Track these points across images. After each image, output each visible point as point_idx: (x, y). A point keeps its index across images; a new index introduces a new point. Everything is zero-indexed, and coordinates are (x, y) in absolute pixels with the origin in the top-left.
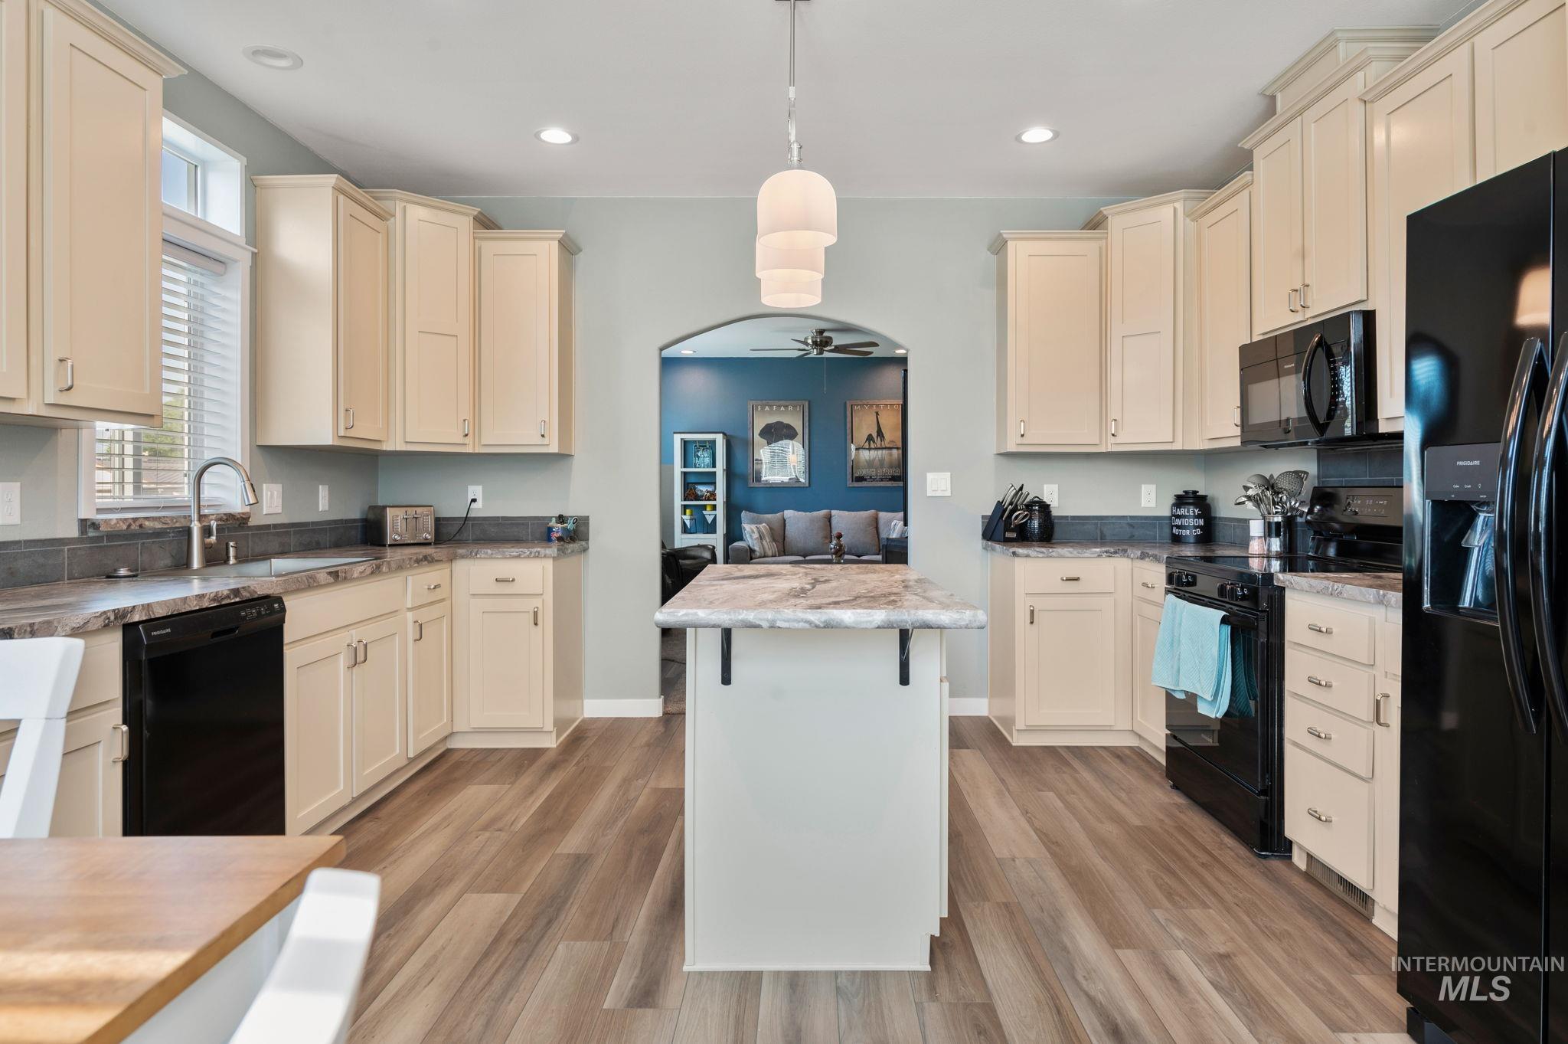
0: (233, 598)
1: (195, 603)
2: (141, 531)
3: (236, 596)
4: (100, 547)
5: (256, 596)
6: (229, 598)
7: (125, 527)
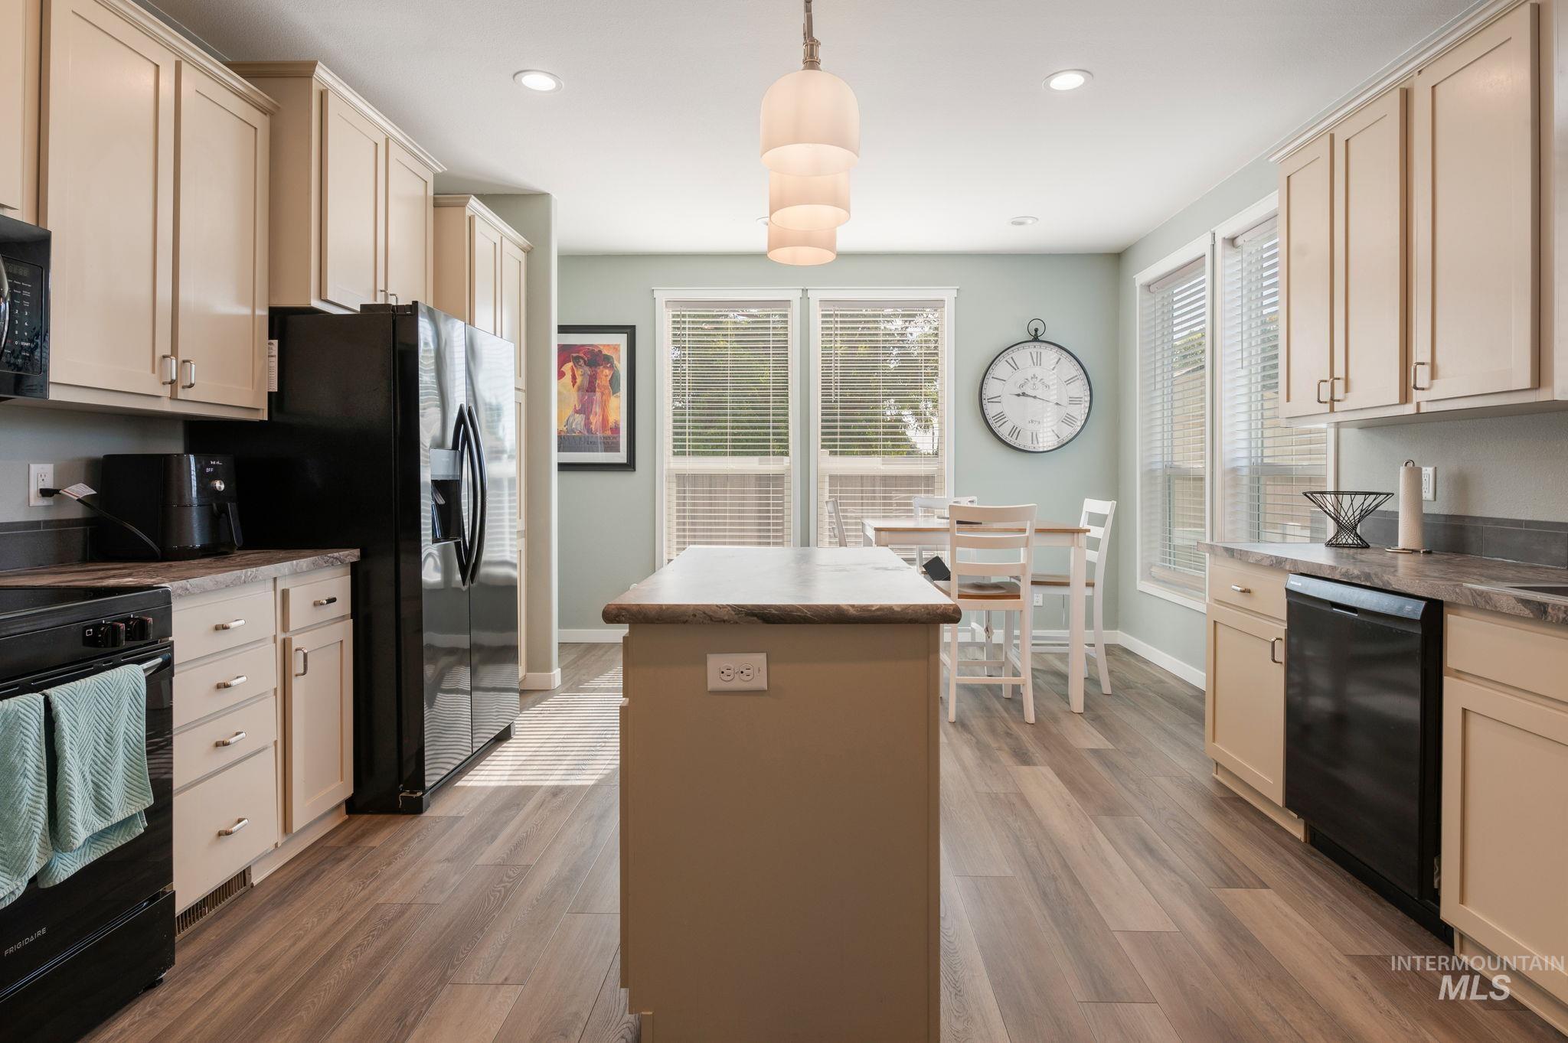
0: (1363, 581)
1: (1328, 571)
3: (1366, 580)
5: (1390, 589)
6: (1360, 578)
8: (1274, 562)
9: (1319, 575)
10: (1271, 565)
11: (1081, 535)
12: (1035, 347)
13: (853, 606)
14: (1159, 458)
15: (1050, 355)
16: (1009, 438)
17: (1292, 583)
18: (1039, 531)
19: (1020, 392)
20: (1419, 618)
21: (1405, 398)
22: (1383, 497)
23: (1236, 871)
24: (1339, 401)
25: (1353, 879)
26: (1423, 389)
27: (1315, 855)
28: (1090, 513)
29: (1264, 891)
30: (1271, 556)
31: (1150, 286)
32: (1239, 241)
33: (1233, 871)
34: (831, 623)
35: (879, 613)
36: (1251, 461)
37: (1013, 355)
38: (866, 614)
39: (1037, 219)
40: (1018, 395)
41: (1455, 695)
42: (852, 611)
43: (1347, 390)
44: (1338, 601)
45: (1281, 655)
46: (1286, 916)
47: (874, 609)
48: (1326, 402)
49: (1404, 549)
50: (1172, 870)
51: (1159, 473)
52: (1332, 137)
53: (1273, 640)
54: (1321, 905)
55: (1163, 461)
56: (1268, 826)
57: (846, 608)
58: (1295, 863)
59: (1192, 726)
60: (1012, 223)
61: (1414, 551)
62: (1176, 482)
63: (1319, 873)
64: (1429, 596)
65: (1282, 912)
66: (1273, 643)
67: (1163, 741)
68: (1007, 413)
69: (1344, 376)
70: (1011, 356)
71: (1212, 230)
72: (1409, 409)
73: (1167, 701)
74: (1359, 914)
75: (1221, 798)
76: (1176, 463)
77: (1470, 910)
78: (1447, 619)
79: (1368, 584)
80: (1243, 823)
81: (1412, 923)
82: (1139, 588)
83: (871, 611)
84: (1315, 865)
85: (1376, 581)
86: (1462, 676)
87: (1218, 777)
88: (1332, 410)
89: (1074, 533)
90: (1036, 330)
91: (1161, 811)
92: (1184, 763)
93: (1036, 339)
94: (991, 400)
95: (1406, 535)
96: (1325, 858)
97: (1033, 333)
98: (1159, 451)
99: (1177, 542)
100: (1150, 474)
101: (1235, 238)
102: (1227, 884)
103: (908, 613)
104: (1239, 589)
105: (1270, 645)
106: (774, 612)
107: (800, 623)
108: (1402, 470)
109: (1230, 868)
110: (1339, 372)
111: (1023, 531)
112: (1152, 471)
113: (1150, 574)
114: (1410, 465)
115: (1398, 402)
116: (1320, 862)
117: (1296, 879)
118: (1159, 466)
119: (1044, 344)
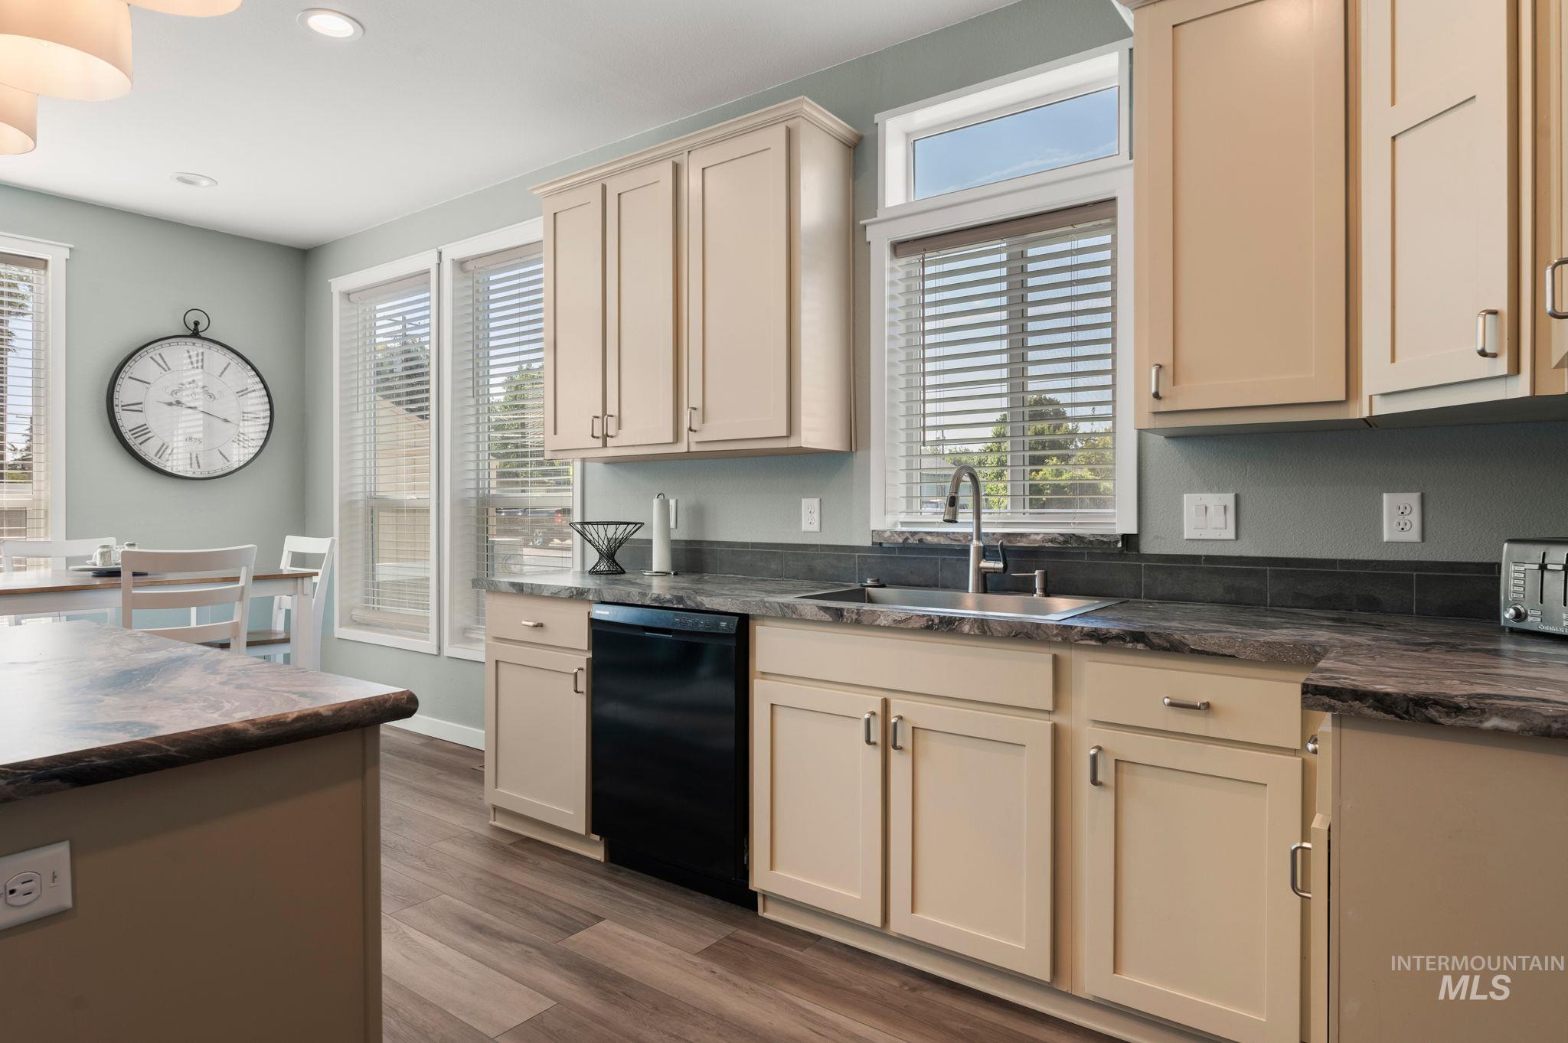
0: (676, 604)
1: (638, 598)
2: (920, 546)
4: (892, 557)
5: (703, 608)
6: (672, 603)
7: (901, 540)
8: (575, 593)
9: (627, 602)
10: (571, 597)
11: (306, 581)
12: (194, 344)
13: (253, 722)
14: (360, 488)
15: (218, 358)
16: (156, 458)
17: (597, 612)
18: (256, 578)
19: (172, 400)
20: (734, 632)
21: (677, 438)
22: (631, 526)
23: (567, 914)
24: (612, 437)
25: (659, 881)
26: (695, 431)
27: (619, 871)
28: (293, 553)
29: (602, 924)
30: (570, 588)
31: (349, 294)
32: (470, 266)
33: (566, 916)
34: (211, 758)
35: (298, 725)
36: (478, 493)
37: (161, 351)
38: (278, 730)
39: (217, 183)
40: (170, 404)
41: (761, 694)
42: (253, 730)
43: (619, 427)
44: (650, 625)
45: (582, 686)
46: (633, 940)
47: (289, 720)
48: (598, 438)
49: (657, 572)
50: (510, 939)
51: (361, 504)
52: (604, 188)
53: (575, 671)
54: (651, 916)
55: (365, 492)
56: (566, 858)
57: (241, 726)
58: (609, 885)
59: (439, 777)
60: (178, 179)
61: (667, 574)
62: (381, 514)
63: (631, 887)
64: (741, 612)
65: (628, 939)
66: (576, 674)
67: (420, 801)
68: (152, 425)
69: (617, 414)
70: (158, 352)
71: (439, 248)
72: (682, 448)
73: (397, 756)
74: (683, 912)
75: (511, 844)
76: (381, 494)
77: (781, 874)
78: (755, 630)
79: (681, 606)
80: (545, 864)
81: (719, 902)
82: (337, 635)
83: (284, 724)
84: (622, 879)
85: (689, 603)
86: (765, 676)
87: (498, 824)
88: (605, 445)
89: (297, 578)
90: (196, 324)
91: (462, 879)
92: (457, 820)
93: (195, 334)
94: (126, 407)
95: (659, 559)
96: (628, 870)
97: (192, 327)
98: (360, 480)
99: (380, 578)
100: (348, 505)
101: (464, 262)
102: (566, 931)
103: (343, 717)
104: (531, 624)
105: (572, 677)
106: (99, 762)
107: (154, 769)
108: (656, 502)
109: (561, 914)
110: (612, 409)
111: (236, 579)
112: (352, 503)
113: (351, 618)
114: (661, 497)
115: (672, 441)
116: (625, 875)
117: (619, 900)
118: (360, 496)
119: (206, 343)
